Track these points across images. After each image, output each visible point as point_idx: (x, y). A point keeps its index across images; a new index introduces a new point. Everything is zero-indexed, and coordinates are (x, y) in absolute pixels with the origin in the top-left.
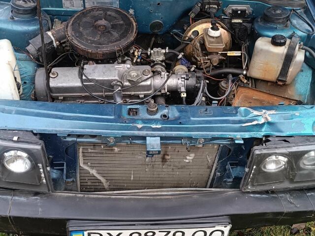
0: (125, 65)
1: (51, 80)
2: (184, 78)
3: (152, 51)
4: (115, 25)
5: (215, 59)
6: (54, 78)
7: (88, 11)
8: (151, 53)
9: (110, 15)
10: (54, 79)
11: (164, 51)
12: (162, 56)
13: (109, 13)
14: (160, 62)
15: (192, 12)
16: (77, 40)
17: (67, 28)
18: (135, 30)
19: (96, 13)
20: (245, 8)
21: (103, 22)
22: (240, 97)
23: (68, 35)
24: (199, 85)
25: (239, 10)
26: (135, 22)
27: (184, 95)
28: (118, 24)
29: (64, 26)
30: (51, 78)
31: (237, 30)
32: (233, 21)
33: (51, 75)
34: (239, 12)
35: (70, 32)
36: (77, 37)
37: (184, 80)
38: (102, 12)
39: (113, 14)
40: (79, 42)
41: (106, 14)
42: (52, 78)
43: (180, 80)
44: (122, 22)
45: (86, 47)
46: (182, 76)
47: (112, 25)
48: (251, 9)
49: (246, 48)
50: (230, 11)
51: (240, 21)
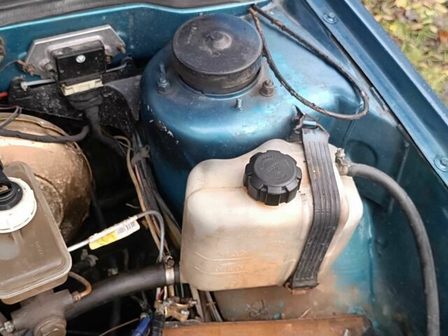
20: (98, 37)
25: (79, 53)
32: (68, 92)
34: (81, 59)
48: (118, 34)
49: (141, 166)
50: (46, 61)
51: (93, 84)
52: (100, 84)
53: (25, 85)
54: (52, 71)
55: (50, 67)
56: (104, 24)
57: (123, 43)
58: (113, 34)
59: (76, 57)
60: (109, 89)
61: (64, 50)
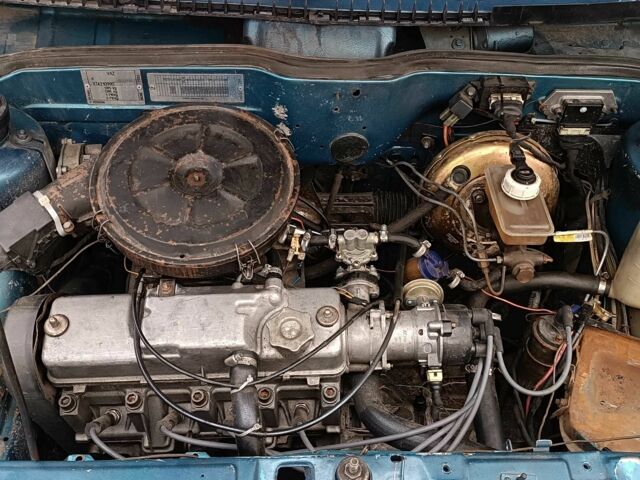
0: (266, 295)
1: (48, 342)
2: (438, 331)
3: (341, 240)
4: (233, 168)
5: (525, 266)
6: (58, 336)
7: (156, 126)
8: (337, 244)
9: (219, 137)
10: (56, 340)
11: (373, 238)
12: (369, 251)
13: (215, 129)
14: (363, 269)
15: (451, 113)
16: (123, 224)
17: (95, 183)
18: (292, 183)
19: (181, 130)
20: (600, 97)
21: (198, 160)
22: (592, 365)
23: (98, 208)
24: (480, 348)
25: (583, 105)
26: (292, 158)
27: (436, 377)
28: (242, 166)
29: (86, 173)
30: (47, 337)
31: (573, 155)
32: (563, 133)
33: (48, 328)
34: (584, 110)
35: (103, 199)
36: (124, 216)
37: (436, 334)
38: (196, 127)
39: (229, 132)
40: (129, 232)
41: (208, 132)
42: (52, 336)
43: (425, 333)
44: (252, 160)
45: (148, 247)
46: (432, 326)
47: (226, 171)
48: (616, 98)
49: (598, 205)
50: (557, 106)
51: (583, 131)
52: (588, 133)
53: (534, 120)
54: (559, 114)
55: (560, 111)
56: (609, 89)
57: (616, 106)
58: (612, 98)
59: (580, 107)
60: (592, 140)
61: (574, 100)
